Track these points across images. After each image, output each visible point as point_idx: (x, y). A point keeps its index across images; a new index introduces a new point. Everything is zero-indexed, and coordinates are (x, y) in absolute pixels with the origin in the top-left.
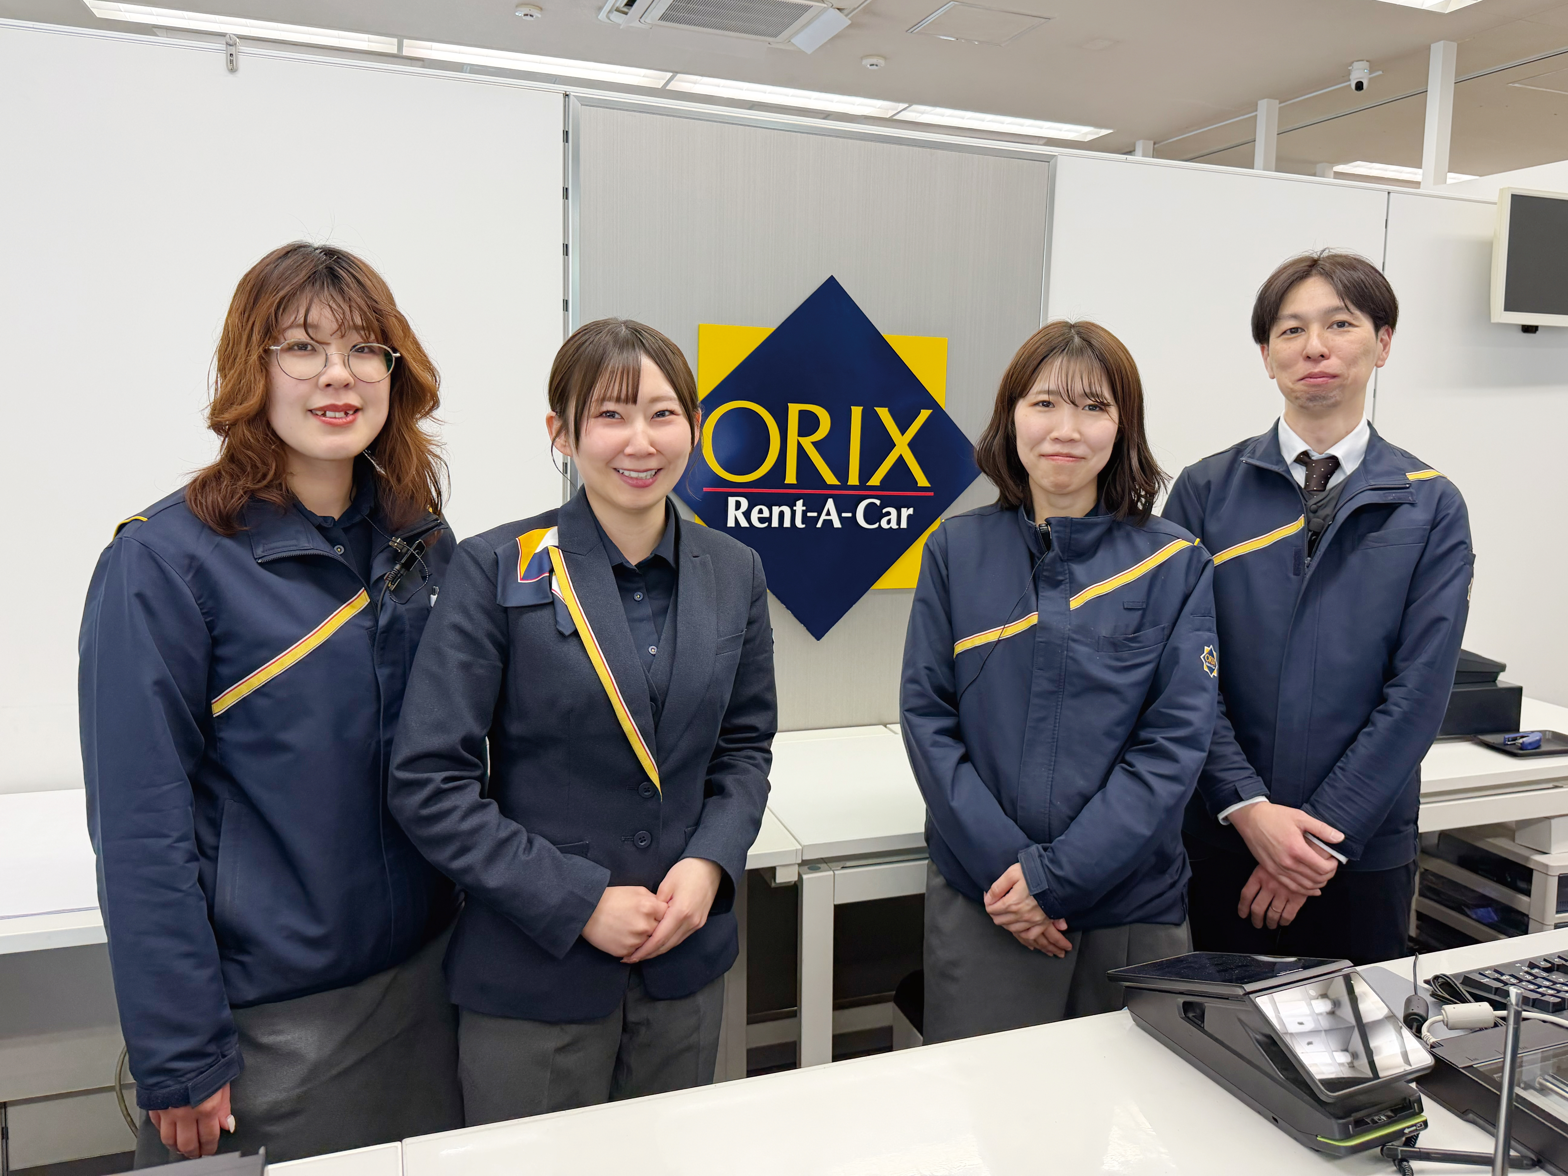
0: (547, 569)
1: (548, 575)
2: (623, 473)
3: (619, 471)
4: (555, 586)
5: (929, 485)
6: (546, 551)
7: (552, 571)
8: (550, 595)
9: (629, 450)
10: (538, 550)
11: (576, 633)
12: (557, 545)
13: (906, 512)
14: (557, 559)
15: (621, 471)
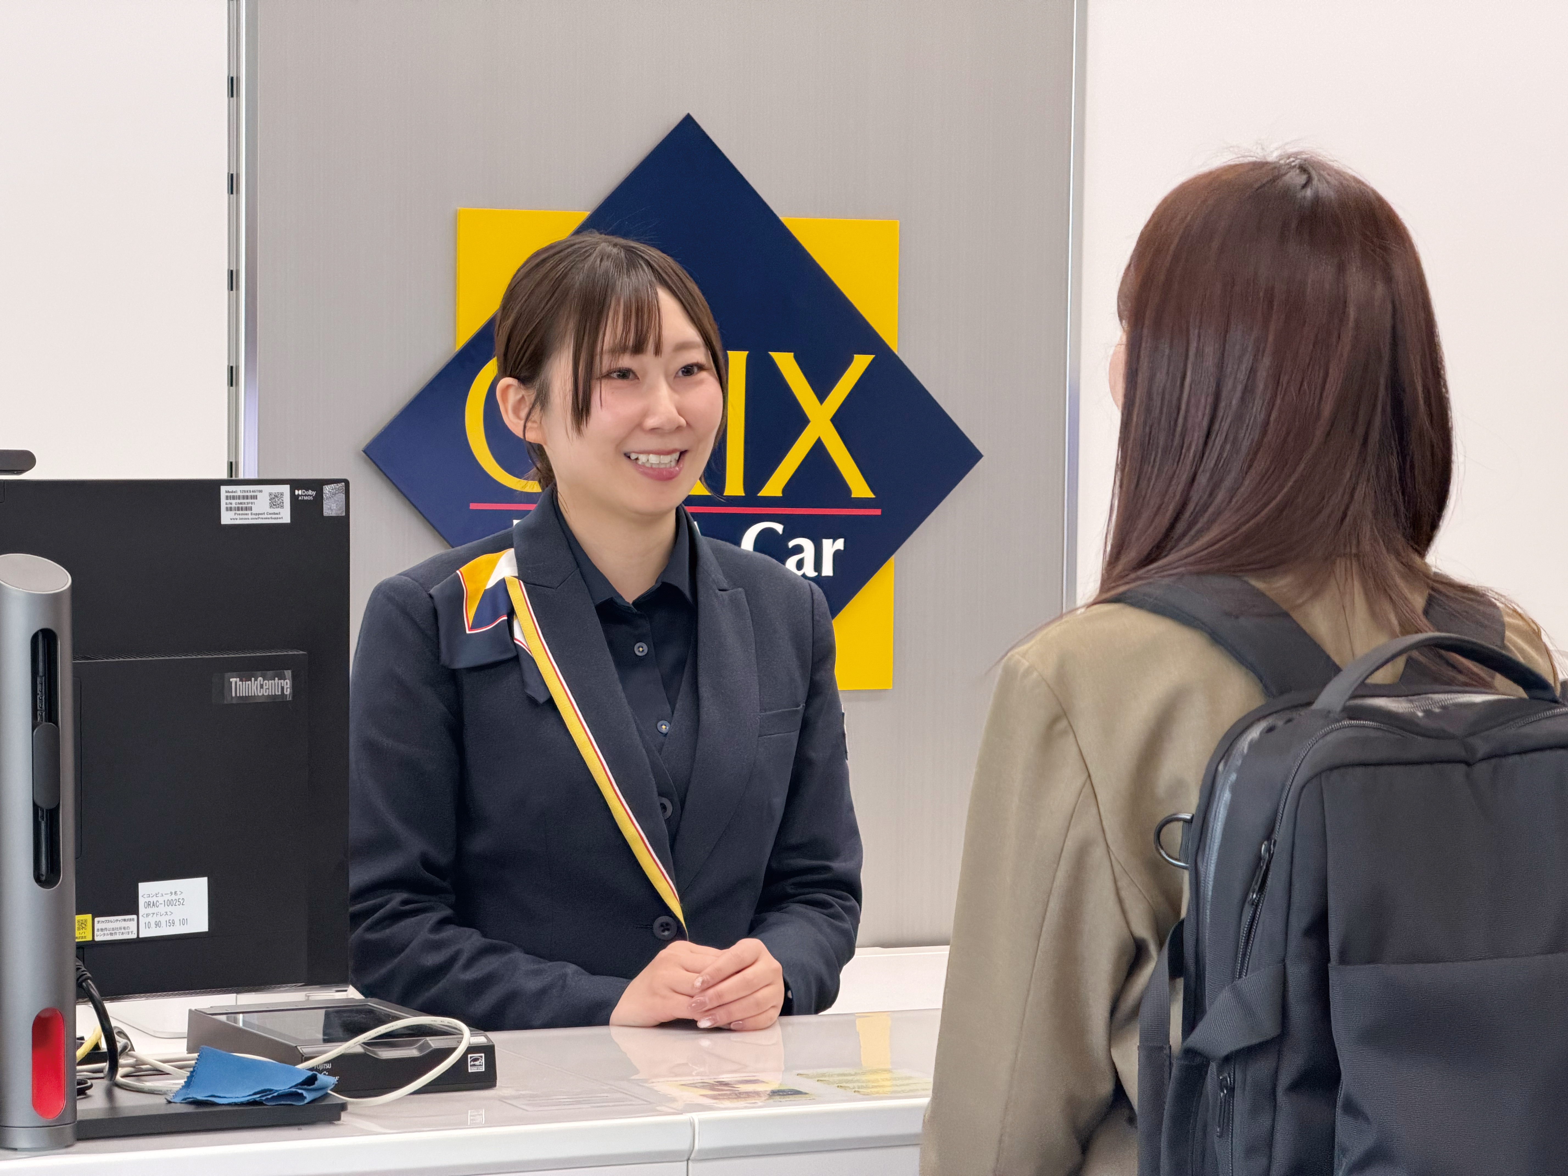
0: (504, 609)
1: (506, 618)
2: (637, 459)
3: (629, 457)
4: (517, 634)
5: (871, 495)
6: (502, 585)
7: (511, 613)
8: (513, 646)
9: (651, 422)
10: (491, 584)
11: (551, 702)
12: (517, 575)
13: (831, 547)
14: (518, 595)
15: (633, 456)
